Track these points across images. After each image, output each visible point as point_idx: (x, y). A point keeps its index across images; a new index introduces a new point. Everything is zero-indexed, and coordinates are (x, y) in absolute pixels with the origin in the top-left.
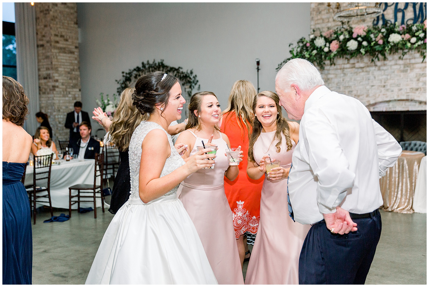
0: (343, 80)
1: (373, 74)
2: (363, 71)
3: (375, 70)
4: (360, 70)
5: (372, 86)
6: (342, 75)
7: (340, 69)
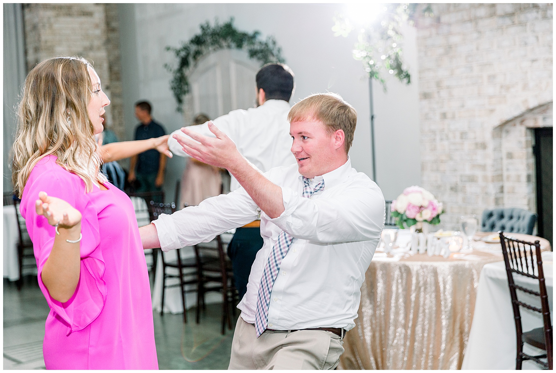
0: (477, 49)
1: (533, 31)
2: (513, 23)
3: (536, 18)
4: (508, 21)
5: (534, 61)
6: (475, 35)
7: (470, 21)
